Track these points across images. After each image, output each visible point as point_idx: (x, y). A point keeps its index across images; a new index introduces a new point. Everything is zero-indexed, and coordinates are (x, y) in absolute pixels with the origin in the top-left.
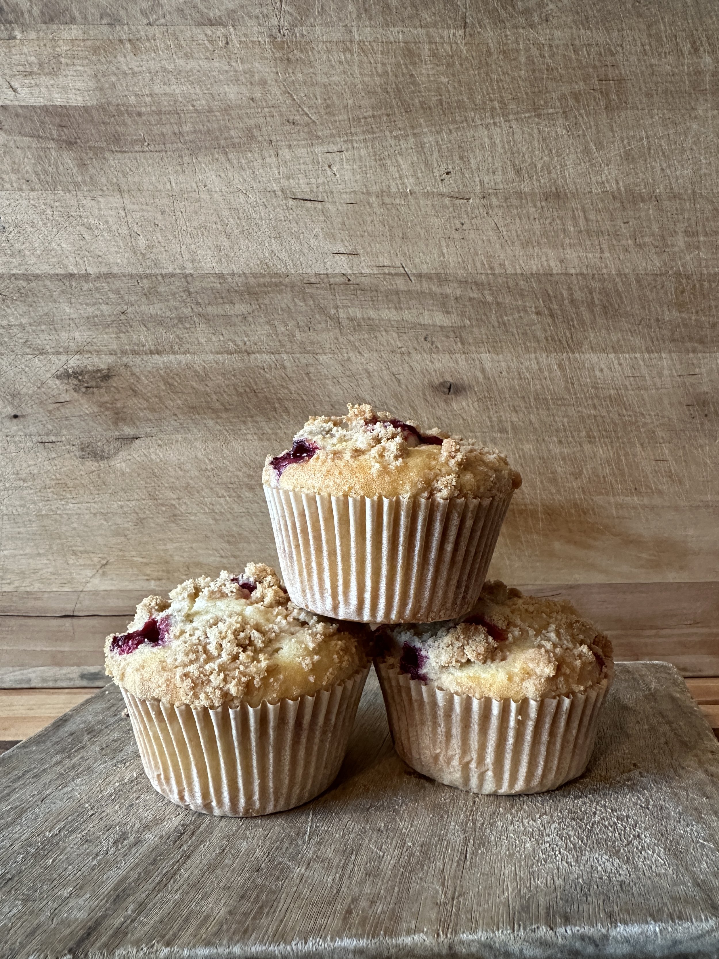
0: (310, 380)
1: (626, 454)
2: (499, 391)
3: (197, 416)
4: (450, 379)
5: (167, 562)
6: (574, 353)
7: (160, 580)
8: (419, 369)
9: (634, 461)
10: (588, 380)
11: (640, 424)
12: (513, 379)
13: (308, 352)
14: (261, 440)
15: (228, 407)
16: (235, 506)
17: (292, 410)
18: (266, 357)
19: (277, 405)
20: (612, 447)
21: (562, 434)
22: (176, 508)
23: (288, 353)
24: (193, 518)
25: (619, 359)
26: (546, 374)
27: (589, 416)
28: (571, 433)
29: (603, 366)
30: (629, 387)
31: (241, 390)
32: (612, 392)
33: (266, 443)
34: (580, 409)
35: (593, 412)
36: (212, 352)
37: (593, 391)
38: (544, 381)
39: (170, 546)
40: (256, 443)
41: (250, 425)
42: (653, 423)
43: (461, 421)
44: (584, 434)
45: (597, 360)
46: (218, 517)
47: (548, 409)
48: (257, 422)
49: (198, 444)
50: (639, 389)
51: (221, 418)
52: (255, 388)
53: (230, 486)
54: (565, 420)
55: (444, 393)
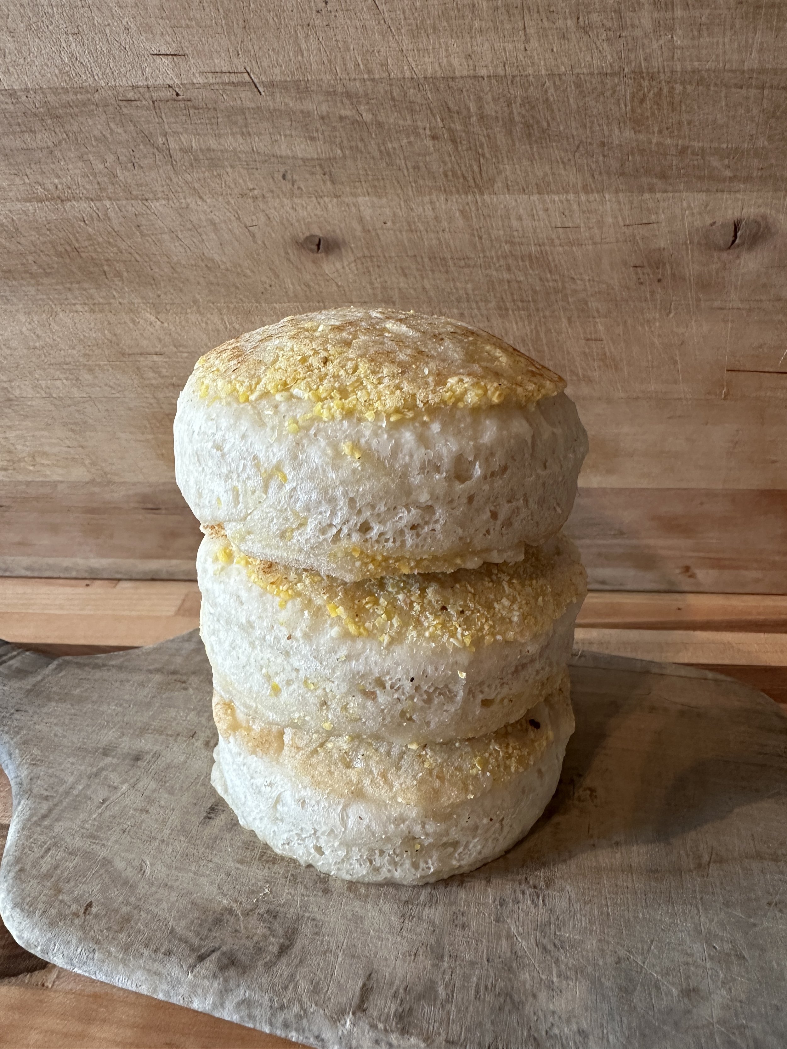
0: (143, 235)
1: (548, 331)
2: (382, 247)
3: (14, 282)
4: (317, 232)
5: (10, 452)
6: (482, 193)
7: (6, 470)
8: (278, 219)
9: (558, 341)
10: (501, 232)
11: (569, 292)
12: (401, 231)
13: (136, 198)
14: (92, 311)
15: (48, 271)
16: (75, 390)
17: (125, 274)
18: (84, 205)
19: (106, 268)
20: (530, 323)
21: (464, 305)
22: (9, 392)
23: (110, 199)
24: (29, 403)
25: (544, 202)
26: (445, 224)
27: (501, 281)
28: (477, 302)
29: (521, 211)
30: (557, 242)
31: (60, 249)
32: (533, 248)
33: (99, 316)
34: (488, 271)
35: (506, 276)
36: (18, 200)
37: (507, 247)
38: (441, 234)
39: (11, 435)
40: (87, 315)
41: (77, 293)
42: (585, 290)
43: (335, 288)
44: (493, 304)
45: (514, 203)
46: (57, 402)
47: (447, 272)
48: (85, 290)
49: (22, 318)
50: (571, 244)
51: (42, 284)
52: (77, 245)
53: (65, 367)
54: (469, 286)
55: (312, 251)
